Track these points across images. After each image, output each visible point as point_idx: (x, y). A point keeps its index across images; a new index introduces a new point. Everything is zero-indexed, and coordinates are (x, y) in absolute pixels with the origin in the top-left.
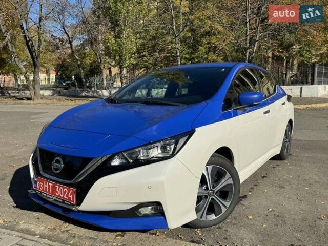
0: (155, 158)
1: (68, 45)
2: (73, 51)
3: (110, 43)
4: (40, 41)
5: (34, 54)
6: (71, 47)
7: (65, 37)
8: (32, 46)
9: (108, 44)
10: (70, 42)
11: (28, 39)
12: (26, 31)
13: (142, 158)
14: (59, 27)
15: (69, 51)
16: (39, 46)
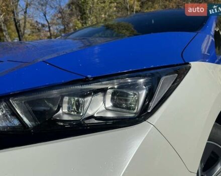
0: (97, 118)
1: (47, 29)
2: (51, 34)
3: (78, 27)
4: (25, 22)
5: (20, 33)
6: (50, 31)
7: (46, 23)
8: (20, 26)
9: (76, 28)
10: (49, 27)
11: (17, 21)
12: (16, 15)
13: (66, 118)
14: (42, 14)
15: (49, 34)
16: (25, 27)
